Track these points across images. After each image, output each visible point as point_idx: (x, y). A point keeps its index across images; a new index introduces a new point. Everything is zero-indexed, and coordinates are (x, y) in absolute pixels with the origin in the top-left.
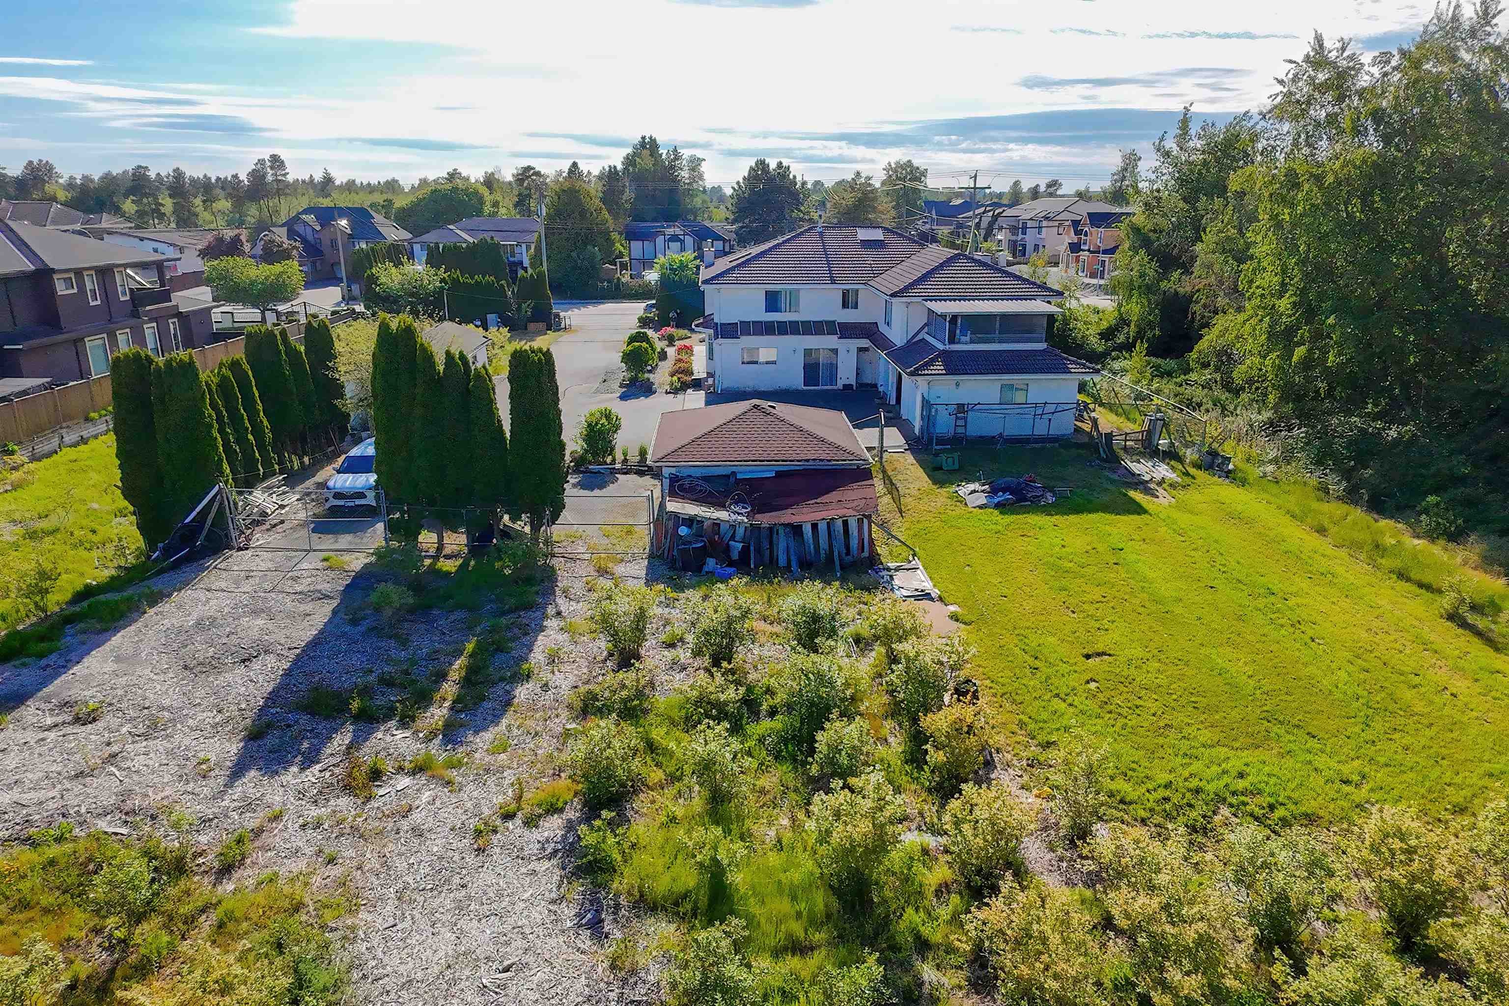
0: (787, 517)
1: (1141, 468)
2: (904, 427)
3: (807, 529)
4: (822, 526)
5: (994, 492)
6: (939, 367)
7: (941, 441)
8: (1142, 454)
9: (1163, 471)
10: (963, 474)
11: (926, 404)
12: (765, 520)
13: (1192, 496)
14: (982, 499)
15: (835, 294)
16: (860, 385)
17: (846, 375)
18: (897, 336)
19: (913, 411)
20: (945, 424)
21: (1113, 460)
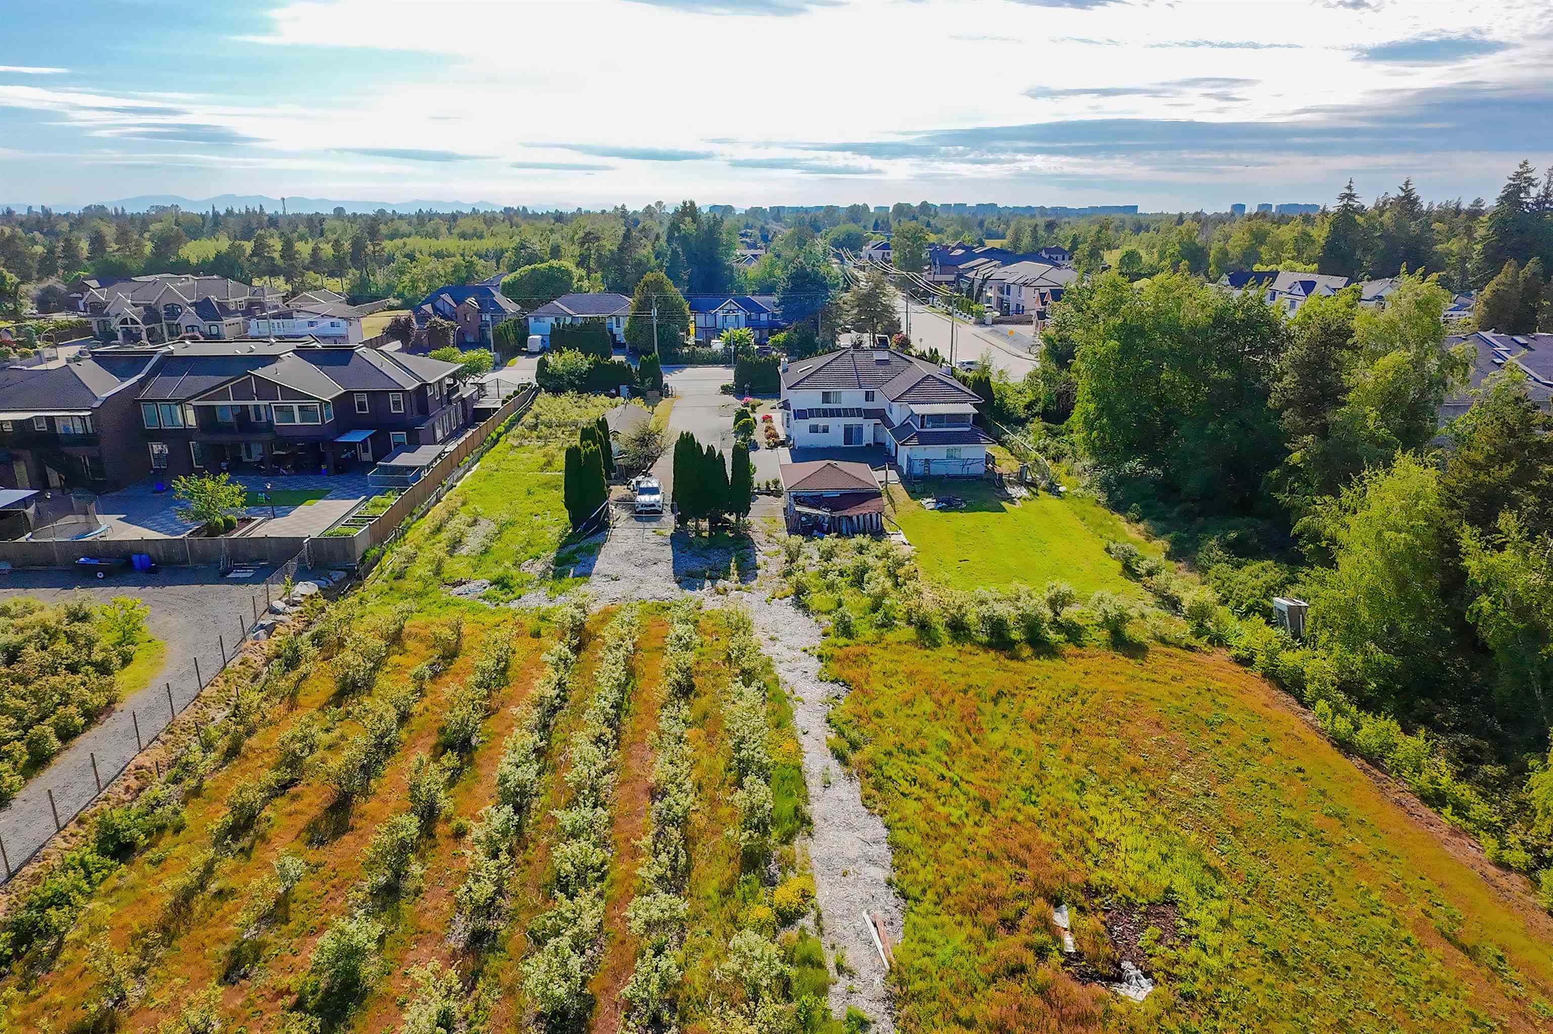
0: (845, 513)
1: (1013, 491)
2: (899, 470)
3: (855, 518)
4: (861, 517)
5: (937, 503)
6: (915, 441)
7: (917, 477)
8: (1016, 484)
9: (1024, 492)
10: (924, 494)
11: (909, 460)
12: (837, 514)
13: (1034, 505)
14: (932, 506)
15: (862, 392)
16: (876, 443)
17: (868, 438)
18: (896, 420)
19: (903, 461)
20: (918, 470)
21: (1002, 487)
